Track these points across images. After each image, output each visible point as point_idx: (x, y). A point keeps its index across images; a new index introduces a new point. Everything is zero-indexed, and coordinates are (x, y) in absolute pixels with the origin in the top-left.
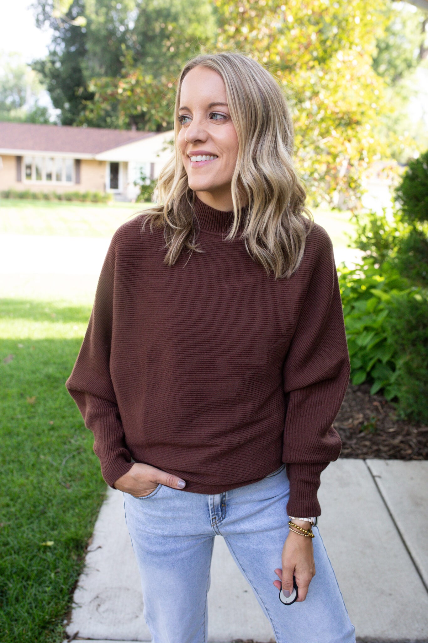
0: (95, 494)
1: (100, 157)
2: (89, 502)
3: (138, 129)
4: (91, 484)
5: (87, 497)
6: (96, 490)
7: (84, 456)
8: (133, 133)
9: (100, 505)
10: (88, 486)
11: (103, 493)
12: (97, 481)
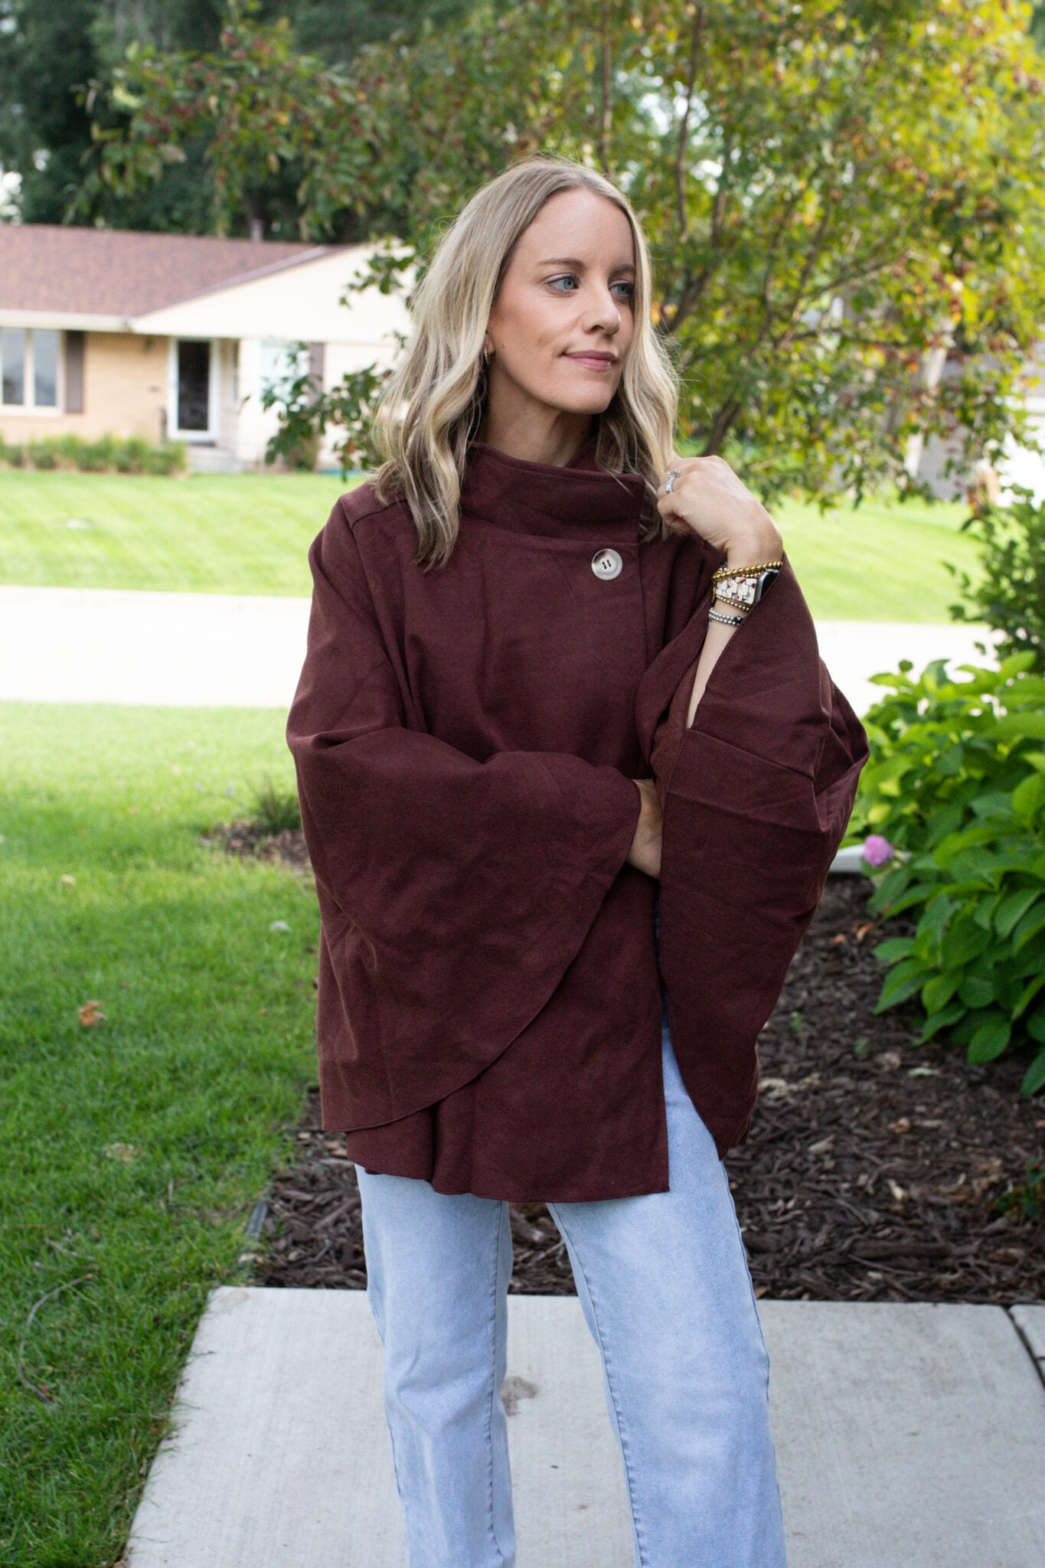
0: (133, 1418)
1: (146, 325)
2: (113, 1443)
3: (268, 236)
4: (119, 1387)
5: (107, 1428)
6: (138, 1404)
7: (95, 1296)
8: (254, 246)
9: (148, 1455)
10: (109, 1392)
11: (160, 1415)
12: (138, 1377)
